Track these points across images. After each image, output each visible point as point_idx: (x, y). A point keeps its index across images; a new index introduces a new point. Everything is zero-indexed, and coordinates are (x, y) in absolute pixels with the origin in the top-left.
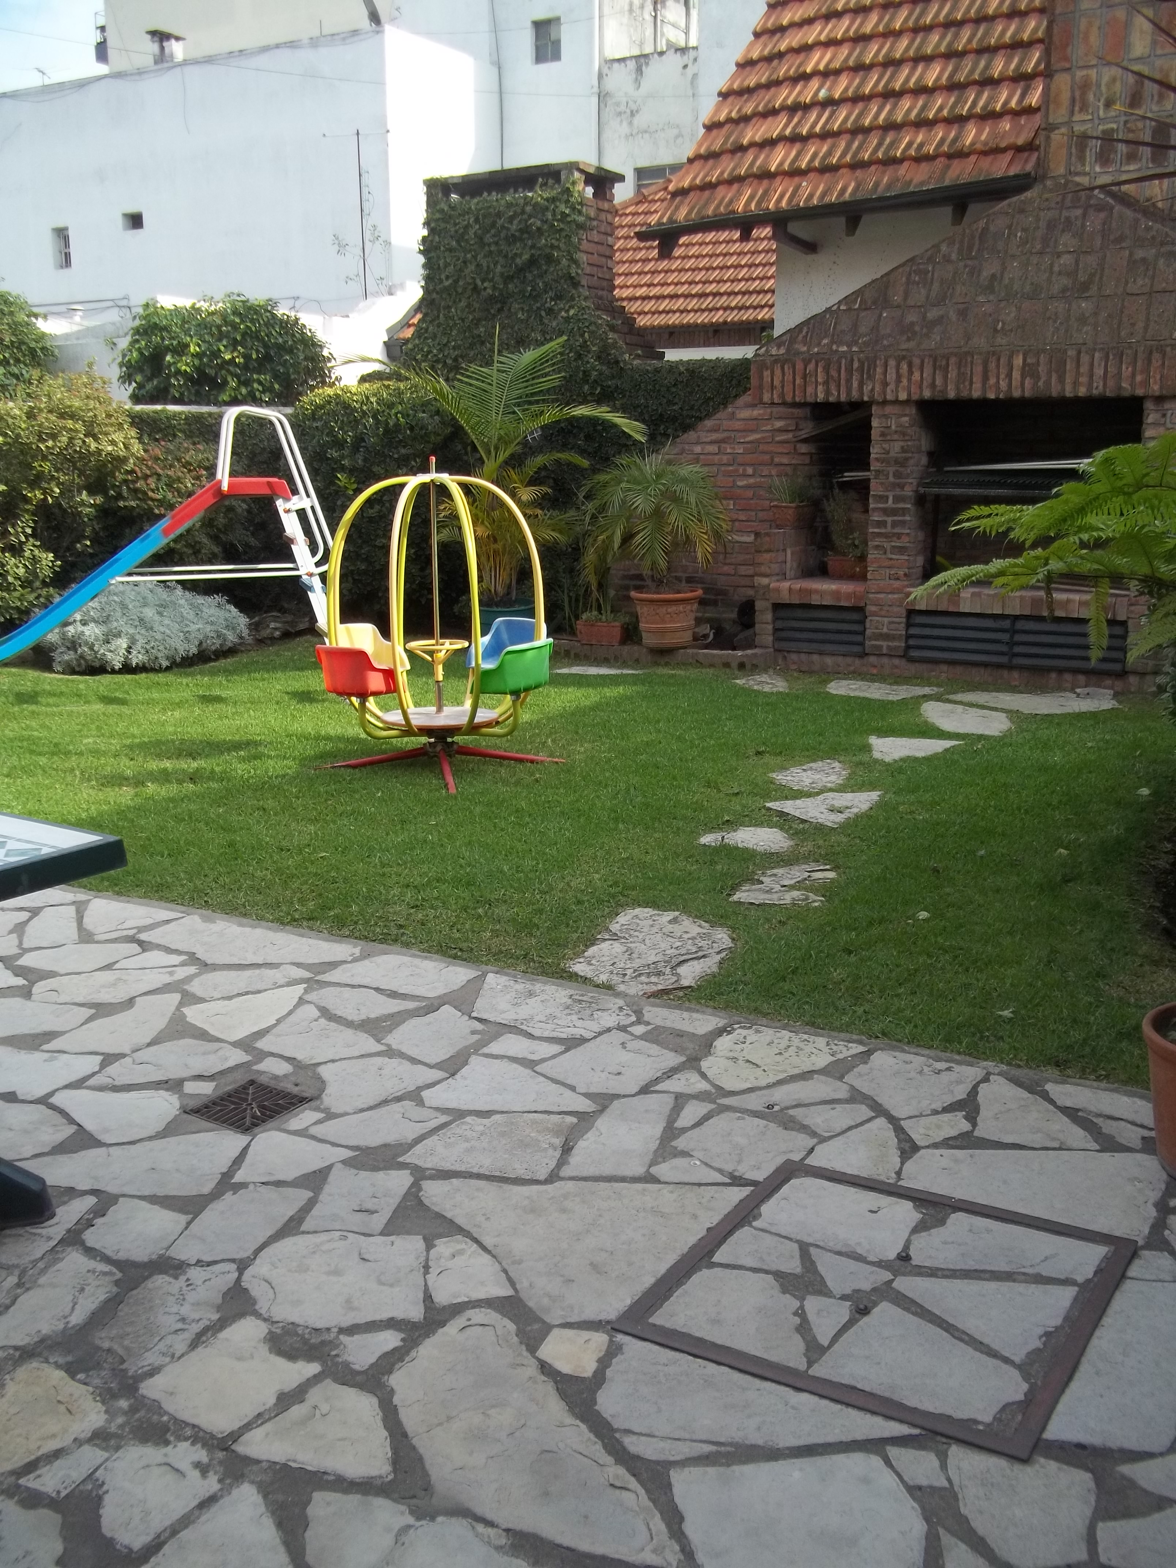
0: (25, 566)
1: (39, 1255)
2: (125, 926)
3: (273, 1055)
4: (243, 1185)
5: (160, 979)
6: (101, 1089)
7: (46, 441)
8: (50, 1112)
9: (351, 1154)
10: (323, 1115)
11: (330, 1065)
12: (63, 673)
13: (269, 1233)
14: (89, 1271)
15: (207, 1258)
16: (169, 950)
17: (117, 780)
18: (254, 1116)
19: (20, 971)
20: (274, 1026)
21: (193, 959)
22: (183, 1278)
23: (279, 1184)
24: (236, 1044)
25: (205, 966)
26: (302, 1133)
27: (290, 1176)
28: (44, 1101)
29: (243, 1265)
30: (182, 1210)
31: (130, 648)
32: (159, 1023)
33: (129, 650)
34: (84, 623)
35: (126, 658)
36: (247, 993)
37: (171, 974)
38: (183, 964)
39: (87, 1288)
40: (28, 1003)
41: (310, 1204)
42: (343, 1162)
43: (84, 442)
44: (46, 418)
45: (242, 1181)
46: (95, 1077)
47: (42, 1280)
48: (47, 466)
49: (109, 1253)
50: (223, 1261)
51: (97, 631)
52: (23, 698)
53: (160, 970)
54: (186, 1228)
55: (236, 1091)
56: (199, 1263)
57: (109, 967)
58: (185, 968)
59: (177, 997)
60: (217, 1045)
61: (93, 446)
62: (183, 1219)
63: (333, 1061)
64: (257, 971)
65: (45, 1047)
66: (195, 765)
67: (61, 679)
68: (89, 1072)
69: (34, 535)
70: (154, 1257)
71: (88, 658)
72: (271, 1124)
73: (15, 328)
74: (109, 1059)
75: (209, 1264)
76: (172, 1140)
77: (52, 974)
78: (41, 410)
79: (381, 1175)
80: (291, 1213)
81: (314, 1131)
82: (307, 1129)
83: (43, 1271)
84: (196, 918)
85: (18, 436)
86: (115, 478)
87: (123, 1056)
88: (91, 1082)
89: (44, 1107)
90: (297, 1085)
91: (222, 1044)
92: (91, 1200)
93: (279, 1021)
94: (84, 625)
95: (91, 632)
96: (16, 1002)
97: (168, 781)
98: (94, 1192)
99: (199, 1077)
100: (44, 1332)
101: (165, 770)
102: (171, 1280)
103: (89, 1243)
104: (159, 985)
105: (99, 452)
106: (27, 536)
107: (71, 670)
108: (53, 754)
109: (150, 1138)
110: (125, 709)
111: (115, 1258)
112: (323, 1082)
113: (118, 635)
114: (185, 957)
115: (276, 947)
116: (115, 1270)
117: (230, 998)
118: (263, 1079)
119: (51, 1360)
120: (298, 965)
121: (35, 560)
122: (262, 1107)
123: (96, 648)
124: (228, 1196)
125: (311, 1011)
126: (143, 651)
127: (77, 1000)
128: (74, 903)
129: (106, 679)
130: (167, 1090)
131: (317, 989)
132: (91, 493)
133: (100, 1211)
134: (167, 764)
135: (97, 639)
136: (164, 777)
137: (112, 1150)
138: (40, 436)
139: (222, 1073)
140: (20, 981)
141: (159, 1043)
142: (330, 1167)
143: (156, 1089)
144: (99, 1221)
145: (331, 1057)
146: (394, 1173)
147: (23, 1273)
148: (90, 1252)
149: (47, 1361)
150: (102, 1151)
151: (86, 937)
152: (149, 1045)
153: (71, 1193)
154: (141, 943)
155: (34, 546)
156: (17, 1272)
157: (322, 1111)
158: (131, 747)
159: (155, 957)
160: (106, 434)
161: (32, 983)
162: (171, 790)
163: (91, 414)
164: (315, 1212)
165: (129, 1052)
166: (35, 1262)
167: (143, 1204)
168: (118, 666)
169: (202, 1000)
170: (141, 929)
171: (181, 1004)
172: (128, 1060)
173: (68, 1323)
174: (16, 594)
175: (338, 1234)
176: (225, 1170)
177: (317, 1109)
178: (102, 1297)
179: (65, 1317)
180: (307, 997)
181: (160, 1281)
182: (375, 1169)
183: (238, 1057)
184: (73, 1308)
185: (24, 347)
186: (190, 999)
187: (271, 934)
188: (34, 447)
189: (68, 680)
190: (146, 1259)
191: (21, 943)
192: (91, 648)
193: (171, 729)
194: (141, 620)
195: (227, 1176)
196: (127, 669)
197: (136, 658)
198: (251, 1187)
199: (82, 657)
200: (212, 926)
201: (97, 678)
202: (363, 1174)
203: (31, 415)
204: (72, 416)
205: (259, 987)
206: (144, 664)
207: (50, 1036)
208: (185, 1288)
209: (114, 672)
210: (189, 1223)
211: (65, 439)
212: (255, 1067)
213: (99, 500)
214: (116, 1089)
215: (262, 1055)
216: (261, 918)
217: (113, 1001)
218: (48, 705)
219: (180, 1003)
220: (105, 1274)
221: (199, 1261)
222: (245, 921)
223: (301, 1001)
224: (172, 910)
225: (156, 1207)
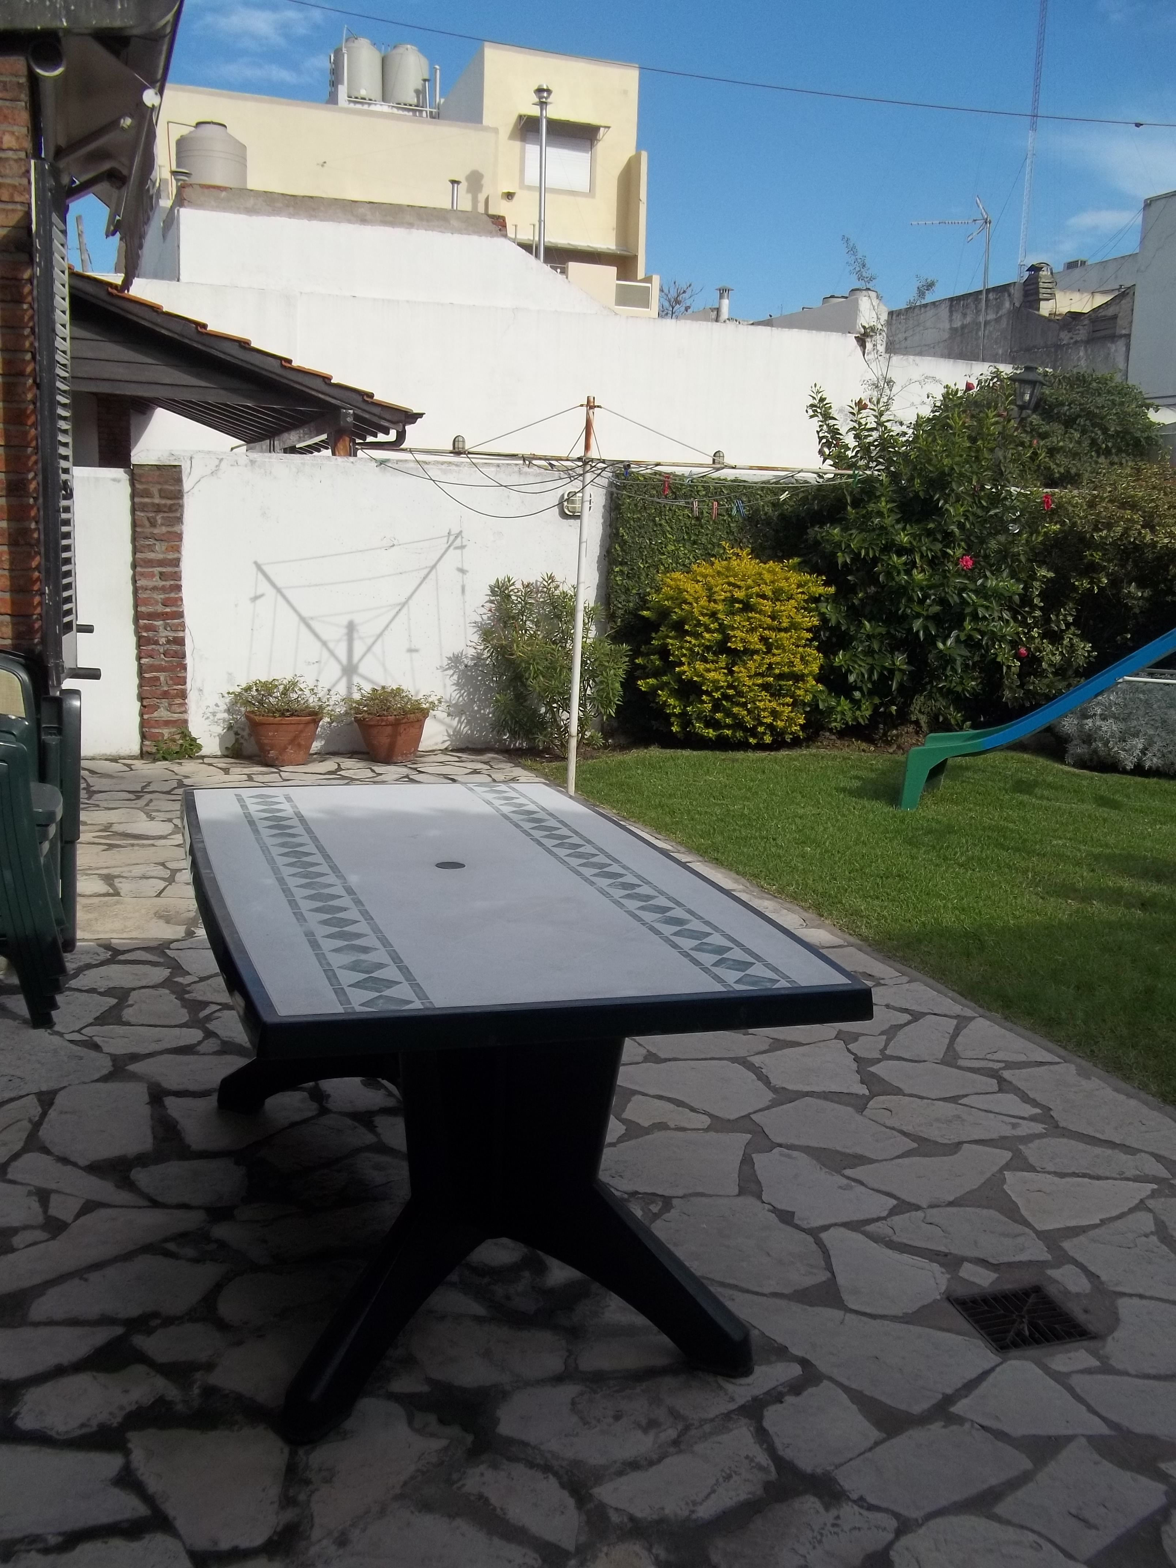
0: (1061, 653)
1: (711, 1415)
2: (995, 1057)
3: (1076, 1263)
4: (959, 1420)
5: (998, 1128)
6: (875, 1239)
7: (1101, 530)
8: (814, 1247)
9: (1105, 1430)
10: (1098, 1363)
11: (1136, 1301)
12: (1074, 766)
13: (956, 1497)
14: (747, 1457)
15: (871, 1499)
16: (1026, 1098)
17: (1066, 891)
18: (1019, 1334)
19: (868, 1079)
20: (1095, 1226)
21: (1046, 1116)
22: (834, 1512)
23: (1000, 1435)
24: (1041, 1235)
25: (1055, 1129)
26: (1060, 1378)
27: (1017, 1431)
28: (814, 1233)
29: (904, 1527)
30: (878, 1423)
31: (1147, 749)
32: (972, 1182)
33: (1144, 751)
34: (1104, 718)
35: (1140, 759)
36: (1084, 1176)
37: (1014, 1126)
38: (1033, 1118)
39: (735, 1478)
40: (858, 1117)
41: (1025, 1478)
42: (1090, 1439)
43: (1140, 533)
44: (1105, 508)
45: (961, 1413)
46: (879, 1224)
47: (699, 1448)
48: (1097, 556)
49: (778, 1444)
50: (886, 1510)
51: (1114, 727)
52: (1022, 786)
53: (1006, 1119)
54: (871, 1449)
55: (1015, 1295)
56: (861, 1502)
57: (954, 1099)
58: (1033, 1124)
59: (1008, 1155)
60: (1020, 1228)
61: (1149, 537)
62: (875, 1434)
63: (1141, 1297)
64: (1109, 1152)
65: (848, 1172)
66: (1155, 888)
67: (1068, 772)
68: (875, 1216)
69: (1076, 623)
70: (819, 1471)
71: (1101, 753)
72: (1034, 1352)
73: (1122, 418)
74: (903, 1207)
75: (871, 1508)
76: (915, 1329)
77: (898, 1091)
78: (1103, 499)
79: (1127, 1476)
80: (993, 1482)
81: (1079, 1382)
82: (1069, 1374)
83: (705, 1437)
84: (1072, 1068)
85: (1074, 524)
86: (1168, 571)
87: (918, 1208)
88: (869, 1228)
89: (812, 1240)
90: (1086, 1311)
91: (1027, 1230)
92: (796, 1370)
93: (1103, 1222)
94: (1103, 719)
95: (1109, 727)
96: (846, 1111)
97: (1117, 903)
98: (804, 1363)
99: (983, 1262)
100: (667, 1511)
101: (1121, 888)
102: (821, 1509)
103: (766, 1424)
104: (995, 1136)
105: (1154, 544)
106: (1068, 625)
107: (1082, 764)
108: (1017, 850)
109: (894, 1318)
110: (1114, 814)
111: (781, 1453)
112: (1117, 1320)
113: (1136, 735)
114: (1038, 1111)
115: (1143, 1128)
116: (773, 1469)
117: (1062, 1175)
118: (1052, 1291)
119: (654, 1551)
120: (1158, 1158)
121: (1072, 648)
122: (1033, 1325)
123: (1111, 745)
124: (936, 1427)
125: (1146, 1221)
126: (1159, 755)
127: (904, 1128)
128: (957, 1017)
129: (1112, 778)
130: (942, 1265)
131: (1167, 1196)
132: (1141, 586)
133: (796, 1388)
134: (1126, 884)
135: (1113, 736)
136: (1116, 896)
137: (849, 1317)
138: (1096, 526)
139: (1010, 1265)
140: (863, 1090)
141: (960, 1206)
142: (1069, 1439)
143: (931, 1260)
144: (790, 1399)
145: (1141, 1291)
146: (1144, 1481)
147: (687, 1428)
148: (762, 1435)
149: (649, 1550)
150: (838, 1314)
151: (950, 1058)
152: (951, 1204)
153: (781, 1352)
154: (1001, 1081)
155: (1074, 634)
156: (680, 1427)
157: (1098, 1357)
158: (1097, 858)
159: (1009, 1103)
160: (1164, 526)
161: (873, 1095)
162: (1117, 913)
163: (1153, 504)
164: (1020, 1493)
165: (925, 1205)
166: (706, 1421)
167: (844, 1398)
168: (1130, 766)
169: (1032, 1169)
170: (1010, 1065)
171: (1007, 1166)
172: (920, 1214)
173: (693, 1512)
174: (1046, 681)
175: (1032, 1537)
176: (949, 1391)
177: (1095, 1354)
178: (743, 1497)
179: (695, 1503)
180: (1151, 1203)
181: (810, 1503)
182: (1124, 1464)
183: (1037, 1251)
184: (708, 1496)
185: (1128, 437)
186: (1020, 1163)
187: (1145, 1110)
188: (1088, 536)
189: (1074, 774)
190: (809, 1470)
191: (885, 1048)
192: (1106, 744)
193: (1149, 844)
194: (1164, 722)
195: (948, 1400)
196: (1139, 770)
197: (1149, 762)
198: (967, 1426)
199: (1095, 751)
200: (1084, 1082)
201: (1105, 776)
202: (1107, 1465)
203: (1092, 504)
204: (1134, 506)
205: (1101, 1172)
206: (1158, 768)
207: (860, 1160)
208: (829, 1527)
209: (1124, 772)
210: (877, 1444)
211: (1119, 530)
212: (1049, 1272)
213: (1147, 593)
214: (891, 1245)
215: (1063, 1259)
216: (1144, 1087)
217: (940, 1140)
218: (1042, 798)
219: (1007, 1164)
220: (761, 1468)
221: (862, 1499)
222: (1123, 1085)
223: (1141, 1206)
224: (1050, 1051)
225: (854, 1407)
